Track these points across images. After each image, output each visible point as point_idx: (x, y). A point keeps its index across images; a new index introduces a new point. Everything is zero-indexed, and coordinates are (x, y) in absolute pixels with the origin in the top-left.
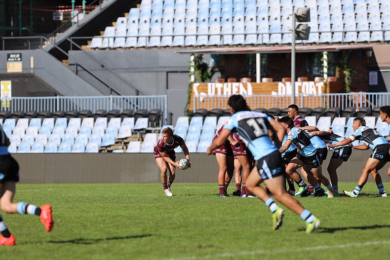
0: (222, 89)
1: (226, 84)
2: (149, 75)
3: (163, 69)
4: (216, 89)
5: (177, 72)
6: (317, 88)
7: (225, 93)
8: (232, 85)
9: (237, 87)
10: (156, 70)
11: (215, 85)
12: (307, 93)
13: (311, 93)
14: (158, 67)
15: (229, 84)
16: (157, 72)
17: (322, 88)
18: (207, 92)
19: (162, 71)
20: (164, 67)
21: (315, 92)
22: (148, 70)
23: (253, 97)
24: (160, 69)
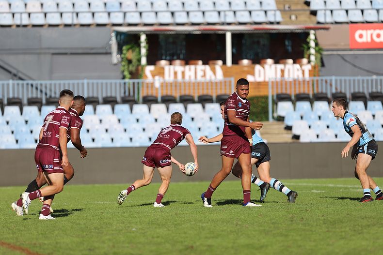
0: (183, 73)
1: (187, 67)
2: (28, 58)
3: (47, 51)
4: (176, 73)
5: (66, 54)
6: (303, 72)
7: (187, 78)
8: (196, 69)
9: (202, 70)
10: (38, 51)
11: (174, 69)
12: (291, 76)
13: (296, 77)
14: (41, 49)
15: (193, 67)
16: (39, 54)
17: (310, 71)
18: (163, 77)
19: (45, 53)
20: (49, 49)
21: (301, 76)
22: (26, 51)
23: (225, 82)
24: (43, 51)
